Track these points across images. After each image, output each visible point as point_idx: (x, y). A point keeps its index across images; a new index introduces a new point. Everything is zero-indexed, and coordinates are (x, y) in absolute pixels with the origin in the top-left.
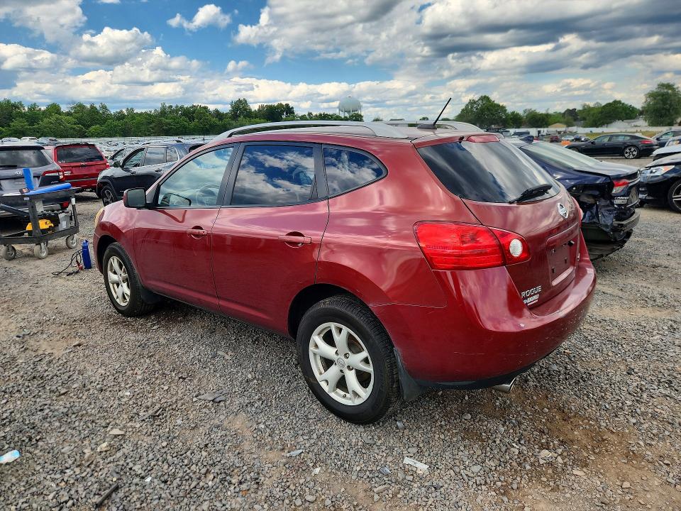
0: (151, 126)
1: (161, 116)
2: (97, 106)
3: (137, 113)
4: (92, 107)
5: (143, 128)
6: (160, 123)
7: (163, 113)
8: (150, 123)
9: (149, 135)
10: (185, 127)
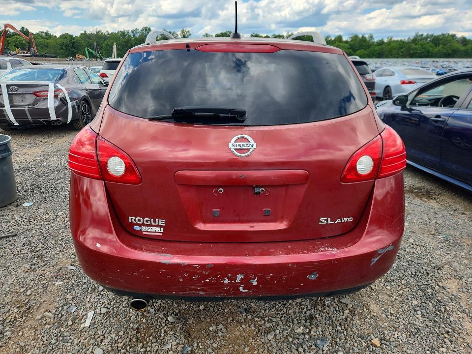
0: (402, 50)
1: (412, 43)
2: (367, 36)
3: (394, 41)
4: (363, 37)
5: (394, 52)
6: (410, 49)
7: (415, 41)
8: (402, 48)
9: (397, 58)
10: (428, 52)
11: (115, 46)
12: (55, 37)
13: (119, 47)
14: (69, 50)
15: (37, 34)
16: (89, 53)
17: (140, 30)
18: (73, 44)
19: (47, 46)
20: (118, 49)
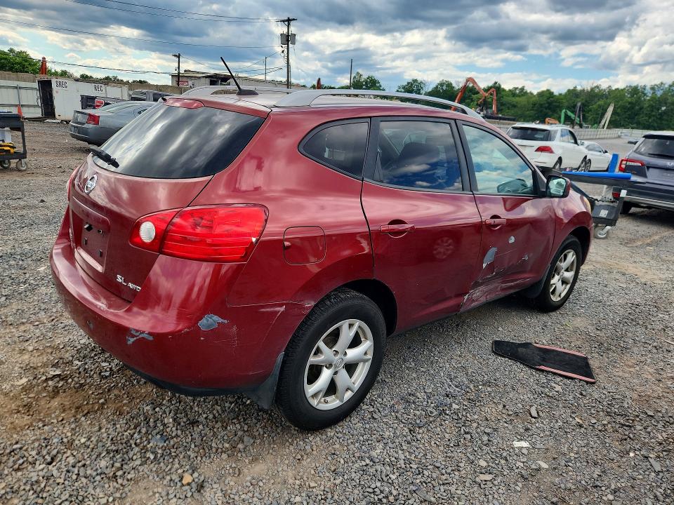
11: (610, 109)
12: (531, 93)
13: (619, 111)
14: (541, 111)
15: (510, 90)
16: (566, 116)
17: (666, 86)
18: (550, 104)
19: (514, 106)
20: (614, 113)
